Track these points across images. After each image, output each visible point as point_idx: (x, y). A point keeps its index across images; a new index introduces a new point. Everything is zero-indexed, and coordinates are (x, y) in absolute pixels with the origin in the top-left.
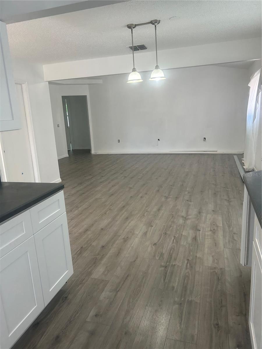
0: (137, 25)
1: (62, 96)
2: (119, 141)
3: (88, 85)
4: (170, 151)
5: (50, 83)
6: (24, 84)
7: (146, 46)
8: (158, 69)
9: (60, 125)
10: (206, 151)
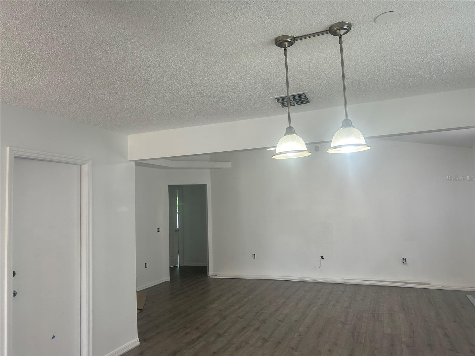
0: (297, 37)
1: (169, 185)
2: (254, 256)
3: (209, 170)
4: (343, 279)
5: (138, 163)
6: (85, 164)
7: (309, 96)
8: (349, 127)
9: (161, 230)
10: (410, 283)
